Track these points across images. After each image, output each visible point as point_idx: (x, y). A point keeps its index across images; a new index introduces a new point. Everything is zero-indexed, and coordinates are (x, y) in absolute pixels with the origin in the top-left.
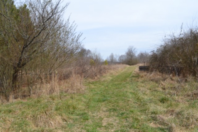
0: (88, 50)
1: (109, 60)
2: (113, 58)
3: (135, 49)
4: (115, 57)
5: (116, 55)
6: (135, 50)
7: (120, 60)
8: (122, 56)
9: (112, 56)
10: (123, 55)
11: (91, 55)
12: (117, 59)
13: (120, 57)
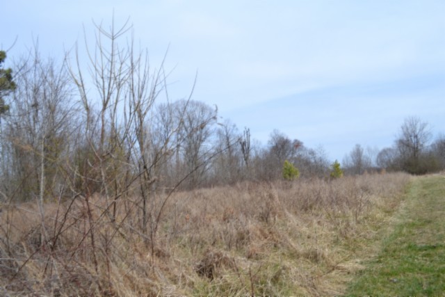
0: (296, 141)
1: (351, 163)
2: (362, 158)
3: (424, 126)
4: (365, 153)
5: (369, 150)
6: (425, 130)
7: (382, 161)
8: (385, 152)
9: (358, 153)
10: (390, 150)
11: (301, 153)
12: (373, 161)
13: (380, 154)
